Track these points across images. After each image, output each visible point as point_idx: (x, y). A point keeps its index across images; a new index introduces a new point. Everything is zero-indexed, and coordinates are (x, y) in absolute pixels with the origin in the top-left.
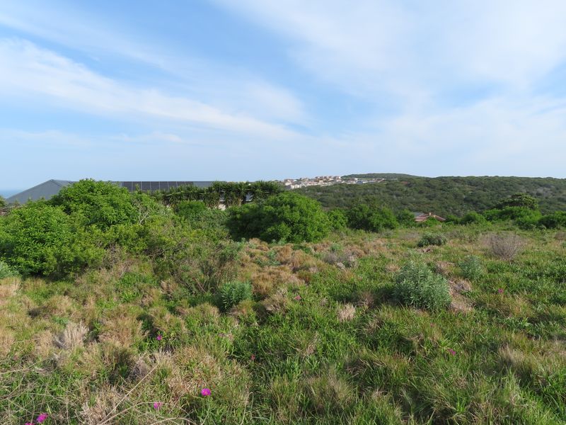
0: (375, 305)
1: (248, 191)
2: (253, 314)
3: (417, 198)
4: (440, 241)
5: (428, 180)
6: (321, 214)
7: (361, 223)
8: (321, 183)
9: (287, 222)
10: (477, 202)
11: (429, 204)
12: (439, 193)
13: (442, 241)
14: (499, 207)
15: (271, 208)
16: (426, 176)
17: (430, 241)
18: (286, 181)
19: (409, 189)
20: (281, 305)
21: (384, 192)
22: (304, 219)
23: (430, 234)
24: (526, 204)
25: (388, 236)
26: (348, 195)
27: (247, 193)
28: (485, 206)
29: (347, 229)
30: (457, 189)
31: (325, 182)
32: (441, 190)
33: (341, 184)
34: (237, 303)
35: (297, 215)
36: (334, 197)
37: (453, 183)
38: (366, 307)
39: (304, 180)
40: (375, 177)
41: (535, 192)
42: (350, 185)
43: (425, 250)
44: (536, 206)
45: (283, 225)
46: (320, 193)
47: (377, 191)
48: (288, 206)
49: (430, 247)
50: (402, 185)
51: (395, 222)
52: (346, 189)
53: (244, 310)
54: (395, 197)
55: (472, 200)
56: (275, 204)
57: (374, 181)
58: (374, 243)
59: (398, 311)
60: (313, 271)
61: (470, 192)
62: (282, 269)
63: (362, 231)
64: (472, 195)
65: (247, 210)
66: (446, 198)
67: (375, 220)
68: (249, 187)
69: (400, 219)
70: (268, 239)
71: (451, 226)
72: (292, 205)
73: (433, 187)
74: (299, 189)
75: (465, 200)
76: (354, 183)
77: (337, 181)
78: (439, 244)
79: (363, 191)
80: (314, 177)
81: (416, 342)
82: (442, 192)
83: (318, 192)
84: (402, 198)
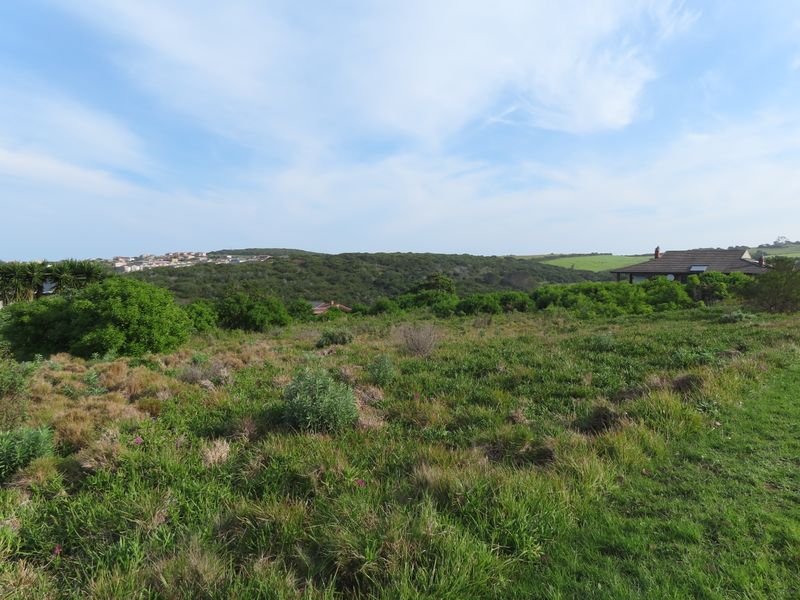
0: (259, 435)
1: (46, 277)
2: (57, 477)
3: (315, 282)
4: (344, 339)
5: (328, 257)
6: (174, 309)
7: (238, 320)
8: (175, 263)
9: (116, 322)
10: (389, 285)
11: (330, 289)
12: (343, 276)
13: (347, 338)
14: (414, 291)
15: (88, 303)
16: (325, 253)
17: (331, 339)
18: (117, 259)
19: (304, 271)
20: (109, 456)
21: (269, 274)
22: (147, 318)
23: (332, 330)
24: (442, 287)
25: (276, 336)
26: (218, 280)
27: (44, 280)
28: (398, 291)
29: (217, 330)
30: (365, 269)
31: (182, 260)
32: (345, 270)
33: (206, 264)
34: (26, 464)
35: (134, 312)
36: (197, 283)
37: (360, 261)
38: (246, 440)
39: (147, 259)
40: (257, 254)
41: (452, 272)
42: (221, 266)
43: (326, 352)
44: (454, 288)
45: (111, 329)
46: (173, 278)
47: (260, 274)
48: (119, 298)
49: (332, 347)
50: (295, 265)
51: (286, 317)
52: (214, 271)
53: (40, 474)
54: (285, 281)
55: (383, 283)
56: (95, 297)
57: (255, 259)
58: (257, 347)
59: (290, 439)
60: (163, 396)
61: (380, 273)
62: (110, 398)
63: (240, 331)
64: (383, 277)
65: (43, 308)
66: (352, 281)
67: (257, 314)
68: (49, 270)
69: (293, 312)
70: (86, 353)
71: (359, 318)
72: (124, 297)
73: (336, 268)
74: (139, 272)
75: (375, 283)
76: (227, 262)
77: (201, 259)
78: (344, 342)
79: (240, 274)
80: (163, 254)
81: (314, 477)
82: (347, 273)
83: (171, 276)
84: (295, 282)
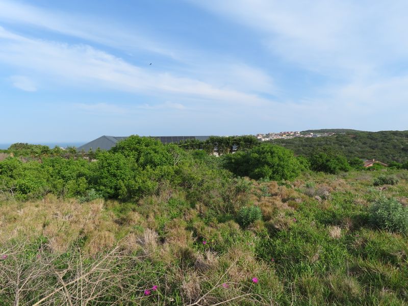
0: (355, 228)
2: (266, 230)
3: (361, 148)
4: (392, 182)
5: (370, 134)
6: (293, 161)
7: (321, 167)
8: (284, 137)
9: (268, 164)
11: (372, 152)
12: (380, 144)
13: (394, 181)
15: (256, 155)
16: (369, 131)
17: (384, 181)
18: (258, 135)
19: (355, 141)
20: (286, 224)
21: (334, 143)
22: (282, 163)
25: (344, 177)
26: (306, 146)
27: (233, 144)
29: (311, 171)
30: (396, 141)
31: (288, 136)
32: (381, 141)
33: (300, 138)
34: (253, 221)
35: (276, 160)
36: (295, 147)
37: (392, 136)
38: (348, 229)
39: (271, 135)
42: (308, 138)
43: (381, 188)
45: (266, 167)
46: (284, 144)
47: (329, 142)
48: (270, 154)
49: (385, 186)
51: (348, 166)
52: (304, 141)
53: (258, 227)
54: (343, 147)
56: (258, 152)
57: (326, 135)
58: (338, 183)
59: (377, 234)
60: (299, 201)
62: (275, 199)
63: (322, 173)
65: (239, 156)
66: (386, 148)
67: (332, 164)
68: (235, 140)
69: (351, 164)
70: (257, 177)
71: (395, 170)
72: (272, 153)
73: (375, 140)
74: (268, 141)
75: (403, 149)
76: (311, 136)
77: (297, 135)
78: (392, 184)
79: (318, 142)
80: (279, 132)
81: (399, 257)
82: (383, 143)
83: (282, 143)
84: (349, 148)
